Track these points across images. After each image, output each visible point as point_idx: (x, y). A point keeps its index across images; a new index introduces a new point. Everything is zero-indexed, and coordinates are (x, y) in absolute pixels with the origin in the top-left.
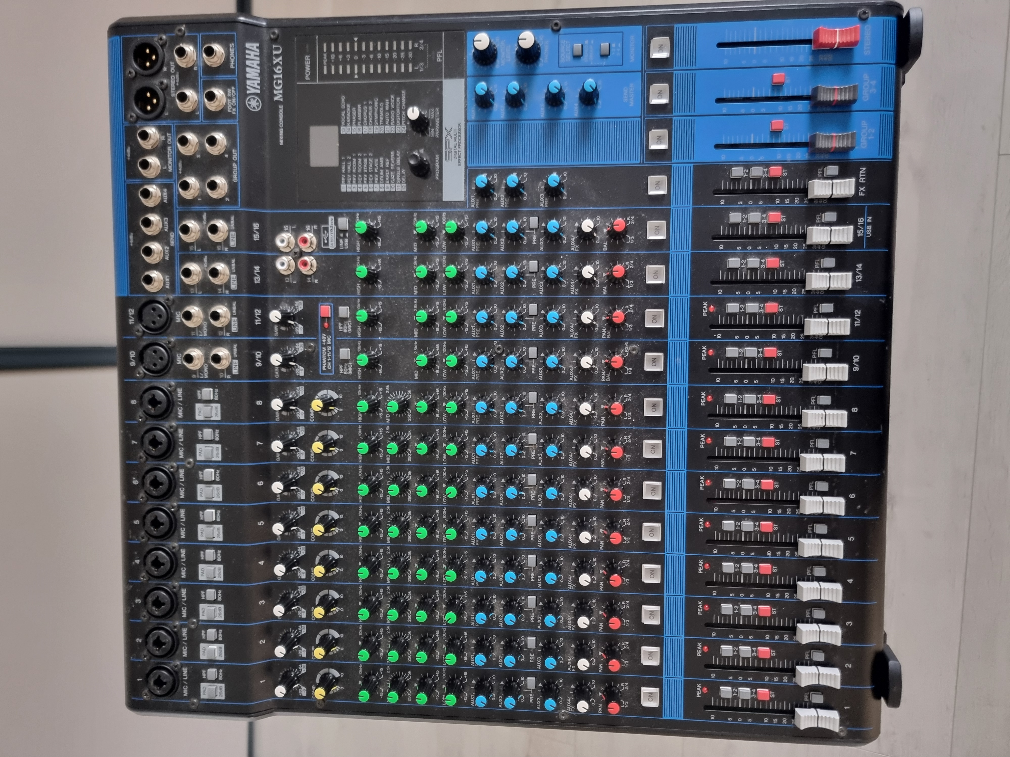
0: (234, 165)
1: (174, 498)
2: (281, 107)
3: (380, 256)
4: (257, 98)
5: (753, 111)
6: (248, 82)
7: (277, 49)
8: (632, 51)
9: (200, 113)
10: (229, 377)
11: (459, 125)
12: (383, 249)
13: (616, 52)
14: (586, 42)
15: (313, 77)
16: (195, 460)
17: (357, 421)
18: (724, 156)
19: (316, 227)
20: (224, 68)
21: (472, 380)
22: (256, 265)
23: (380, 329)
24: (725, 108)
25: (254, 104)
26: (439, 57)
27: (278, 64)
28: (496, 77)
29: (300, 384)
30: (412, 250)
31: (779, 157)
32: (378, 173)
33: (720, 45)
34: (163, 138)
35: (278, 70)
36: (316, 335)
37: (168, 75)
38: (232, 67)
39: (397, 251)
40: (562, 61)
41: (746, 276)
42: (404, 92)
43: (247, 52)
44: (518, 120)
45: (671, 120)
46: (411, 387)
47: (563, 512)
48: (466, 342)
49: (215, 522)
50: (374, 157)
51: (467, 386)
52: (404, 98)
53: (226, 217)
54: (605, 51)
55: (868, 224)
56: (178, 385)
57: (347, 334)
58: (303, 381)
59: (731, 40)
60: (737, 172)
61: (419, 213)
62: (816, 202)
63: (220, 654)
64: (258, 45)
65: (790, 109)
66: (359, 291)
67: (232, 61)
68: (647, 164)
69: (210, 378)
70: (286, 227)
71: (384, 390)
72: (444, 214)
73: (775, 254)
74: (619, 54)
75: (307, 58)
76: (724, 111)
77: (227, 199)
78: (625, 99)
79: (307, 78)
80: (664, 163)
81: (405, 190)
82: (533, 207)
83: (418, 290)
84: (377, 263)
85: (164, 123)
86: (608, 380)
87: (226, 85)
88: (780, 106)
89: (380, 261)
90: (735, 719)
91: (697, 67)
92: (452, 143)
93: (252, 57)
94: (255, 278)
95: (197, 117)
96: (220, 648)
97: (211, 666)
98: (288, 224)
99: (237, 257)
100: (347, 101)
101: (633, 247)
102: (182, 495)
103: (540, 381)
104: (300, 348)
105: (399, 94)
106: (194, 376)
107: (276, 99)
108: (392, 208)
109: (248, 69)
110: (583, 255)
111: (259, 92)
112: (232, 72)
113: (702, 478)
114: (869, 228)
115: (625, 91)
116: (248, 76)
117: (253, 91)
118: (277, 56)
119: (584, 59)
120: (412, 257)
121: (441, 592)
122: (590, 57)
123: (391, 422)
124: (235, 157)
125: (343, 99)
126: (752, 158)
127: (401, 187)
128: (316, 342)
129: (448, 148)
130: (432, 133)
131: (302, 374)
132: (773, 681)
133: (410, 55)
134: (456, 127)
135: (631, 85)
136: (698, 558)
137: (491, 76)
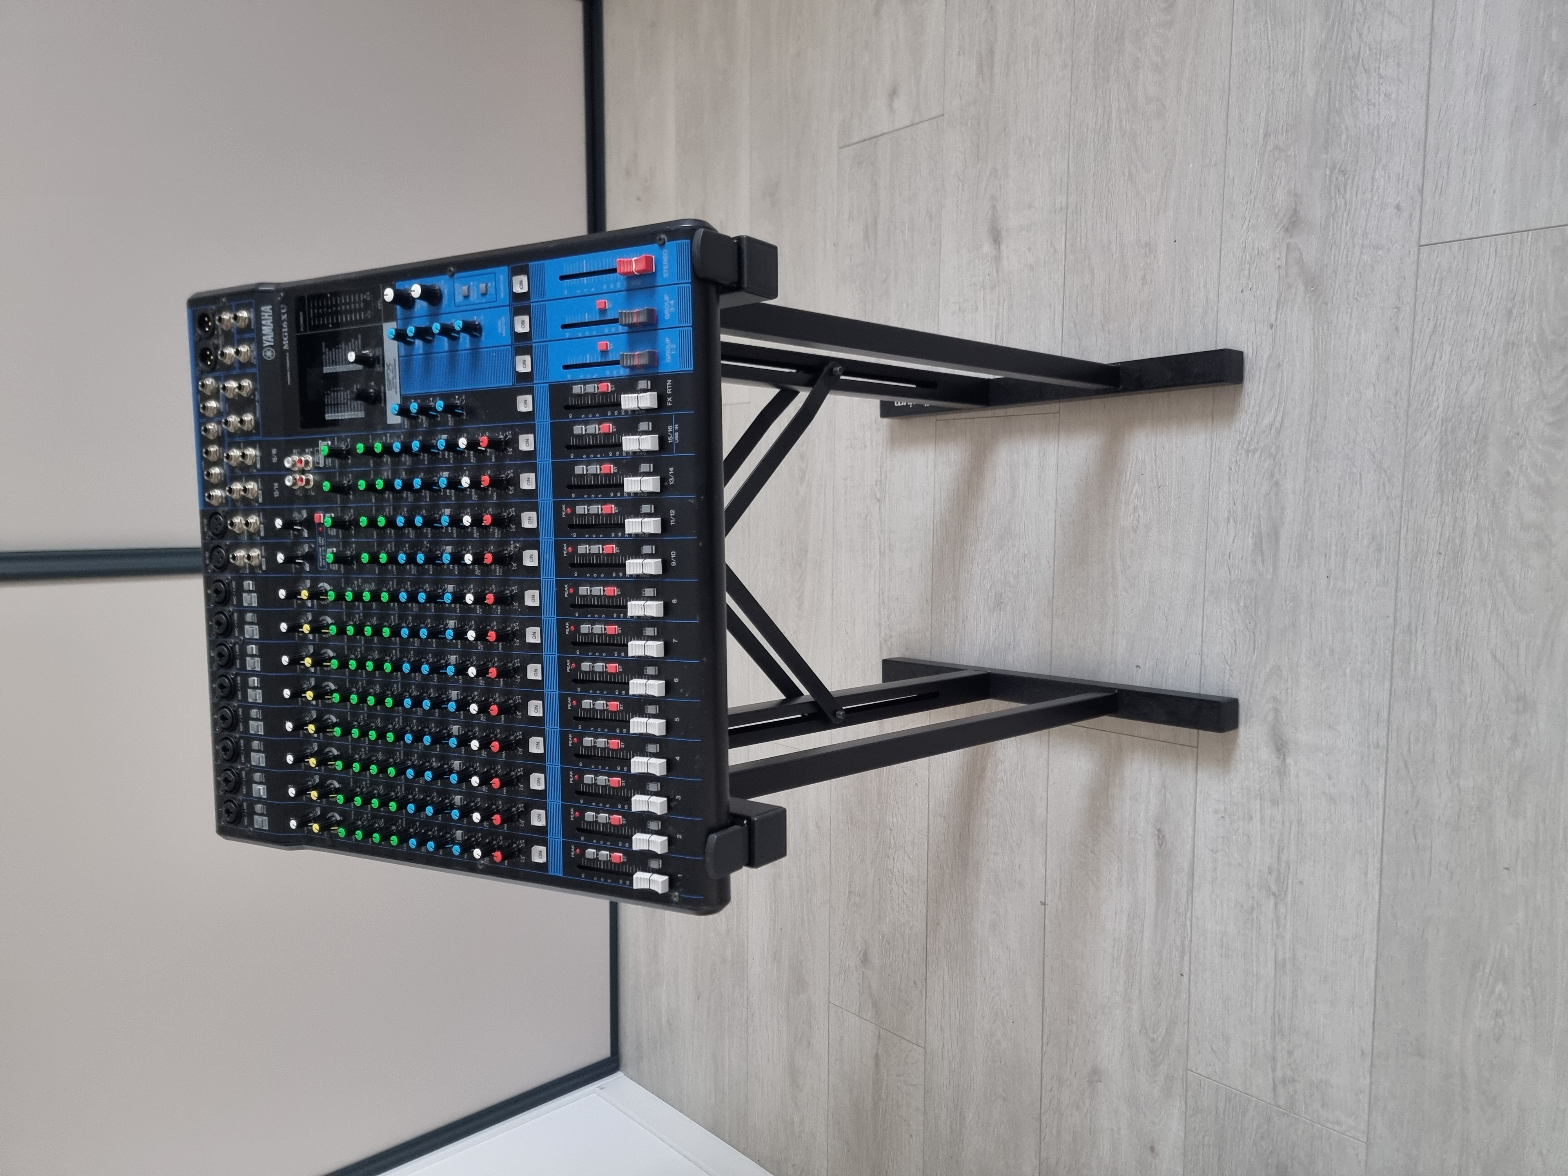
0: (257, 404)
1: (234, 667)
2: (287, 354)
3: (350, 472)
4: (271, 349)
5: (587, 334)
6: (264, 338)
7: (283, 308)
8: (502, 287)
9: (236, 365)
10: (260, 572)
11: (395, 360)
12: (353, 465)
13: (491, 290)
14: (472, 284)
15: (305, 328)
16: (244, 638)
17: (342, 609)
18: (570, 375)
19: (311, 450)
20: (248, 329)
21: (412, 575)
22: (275, 482)
23: (353, 532)
24: (568, 333)
25: (269, 354)
26: (379, 305)
27: (284, 320)
28: (417, 319)
29: (307, 578)
30: (369, 466)
31: (608, 374)
32: (347, 404)
33: (563, 278)
34: (217, 386)
35: (285, 325)
36: (315, 538)
37: (218, 337)
38: (252, 327)
39: (360, 467)
40: (457, 301)
41: (591, 482)
42: (359, 336)
43: (263, 314)
44: (431, 353)
45: (531, 346)
46: (373, 580)
47: (476, 689)
48: (407, 542)
49: (257, 688)
50: (344, 391)
51: (409, 579)
52: (360, 340)
53: (253, 445)
54: (484, 291)
55: (676, 431)
56: (233, 578)
57: (333, 536)
58: (309, 575)
59: (568, 273)
60: (577, 389)
61: (373, 435)
62: (636, 413)
63: (264, 794)
64: (270, 307)
65: (613, 330)
66: (339, 501)
67: (252, 322)
68: (518, 385)
69: (250, 573)
70: (294, 451)
71: (358, 583)
72: (388, 435)
73: (611, 461)
74: (494, 292)
75: (301, 313)
76: (567, 335)
77: (254, 431)
78: (500, 331)
79: (302, 330)
80: (528, 384)
81: (363, 416)
82: (444, 426)
83: (375, 499)
84: (348, 477)
85: (217, 374)
86: (501, 574)
87: (249, 341)
88: (606, 328)
89: (350, 475)
90: (599, 879)
91: (546, 299)
92: (391, 376)
93: (266, 317)
94: (275, 493)
95: (235, 368)
96: (264, 788)
97: (259, 803)
98: (295, 448)
99: (262, 477)
100: (326, 346)
101: (512, 458)
102: (238, 666)
103: (455, 575)
104: (306, 548)
105: (356, 338)
106: (241, 572)
107: (285, 348)
108: (357, 432)
109: (263, 328)
110: (478, 466)
111: (272, 344)
112: (252, 331)
113: (568, 661)
114: (677, 434)
115: (499, 323)
116: (264, 332)
117: (268, 344)
118: (284, 314)
119: (471, 299)
120: (370, 471)
121: (400, 754)
122: (474, 297)
123: (363, 609)
124: (257, 397)
125: (323, 344)
126: (589, 376)
127: (361, 414)
128: (315, 543)
129: (389, 380)
130: (378, 368)
131: (308, 569)
132: (625, 846)
133: (362, 305)
134: (392, 363)
135: (503, 318)
136: (568, 732)
137: (413, 318)
